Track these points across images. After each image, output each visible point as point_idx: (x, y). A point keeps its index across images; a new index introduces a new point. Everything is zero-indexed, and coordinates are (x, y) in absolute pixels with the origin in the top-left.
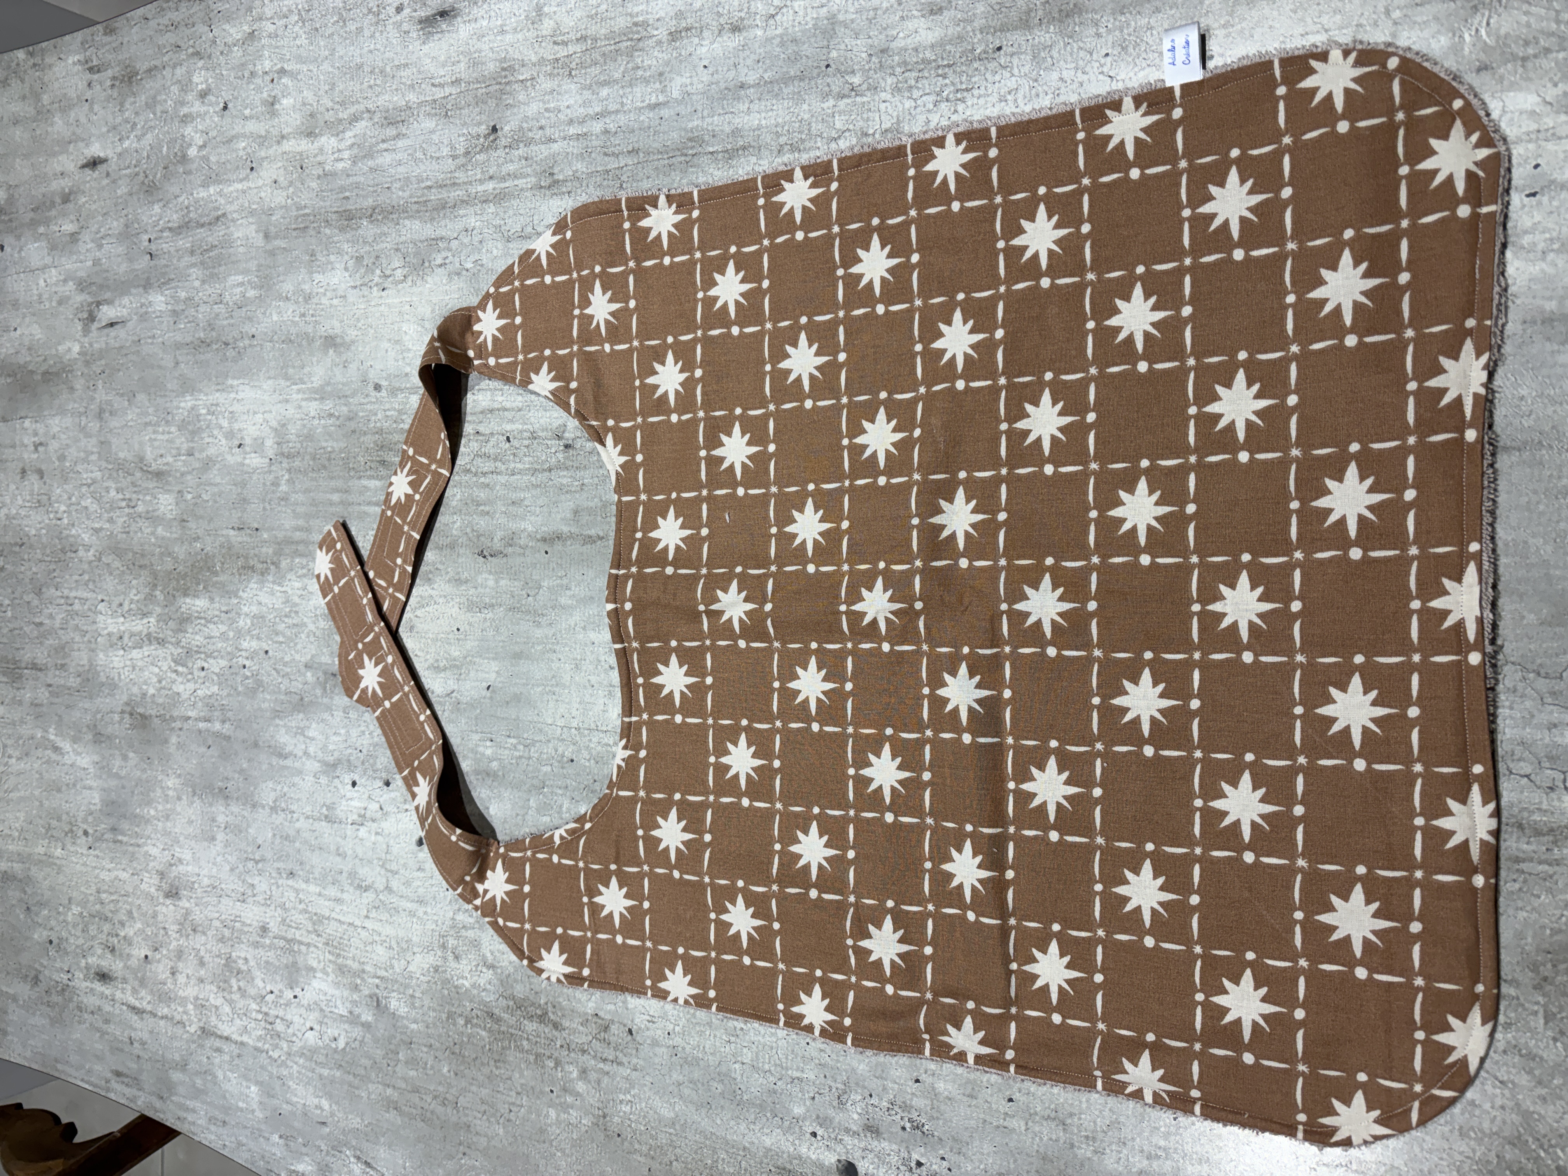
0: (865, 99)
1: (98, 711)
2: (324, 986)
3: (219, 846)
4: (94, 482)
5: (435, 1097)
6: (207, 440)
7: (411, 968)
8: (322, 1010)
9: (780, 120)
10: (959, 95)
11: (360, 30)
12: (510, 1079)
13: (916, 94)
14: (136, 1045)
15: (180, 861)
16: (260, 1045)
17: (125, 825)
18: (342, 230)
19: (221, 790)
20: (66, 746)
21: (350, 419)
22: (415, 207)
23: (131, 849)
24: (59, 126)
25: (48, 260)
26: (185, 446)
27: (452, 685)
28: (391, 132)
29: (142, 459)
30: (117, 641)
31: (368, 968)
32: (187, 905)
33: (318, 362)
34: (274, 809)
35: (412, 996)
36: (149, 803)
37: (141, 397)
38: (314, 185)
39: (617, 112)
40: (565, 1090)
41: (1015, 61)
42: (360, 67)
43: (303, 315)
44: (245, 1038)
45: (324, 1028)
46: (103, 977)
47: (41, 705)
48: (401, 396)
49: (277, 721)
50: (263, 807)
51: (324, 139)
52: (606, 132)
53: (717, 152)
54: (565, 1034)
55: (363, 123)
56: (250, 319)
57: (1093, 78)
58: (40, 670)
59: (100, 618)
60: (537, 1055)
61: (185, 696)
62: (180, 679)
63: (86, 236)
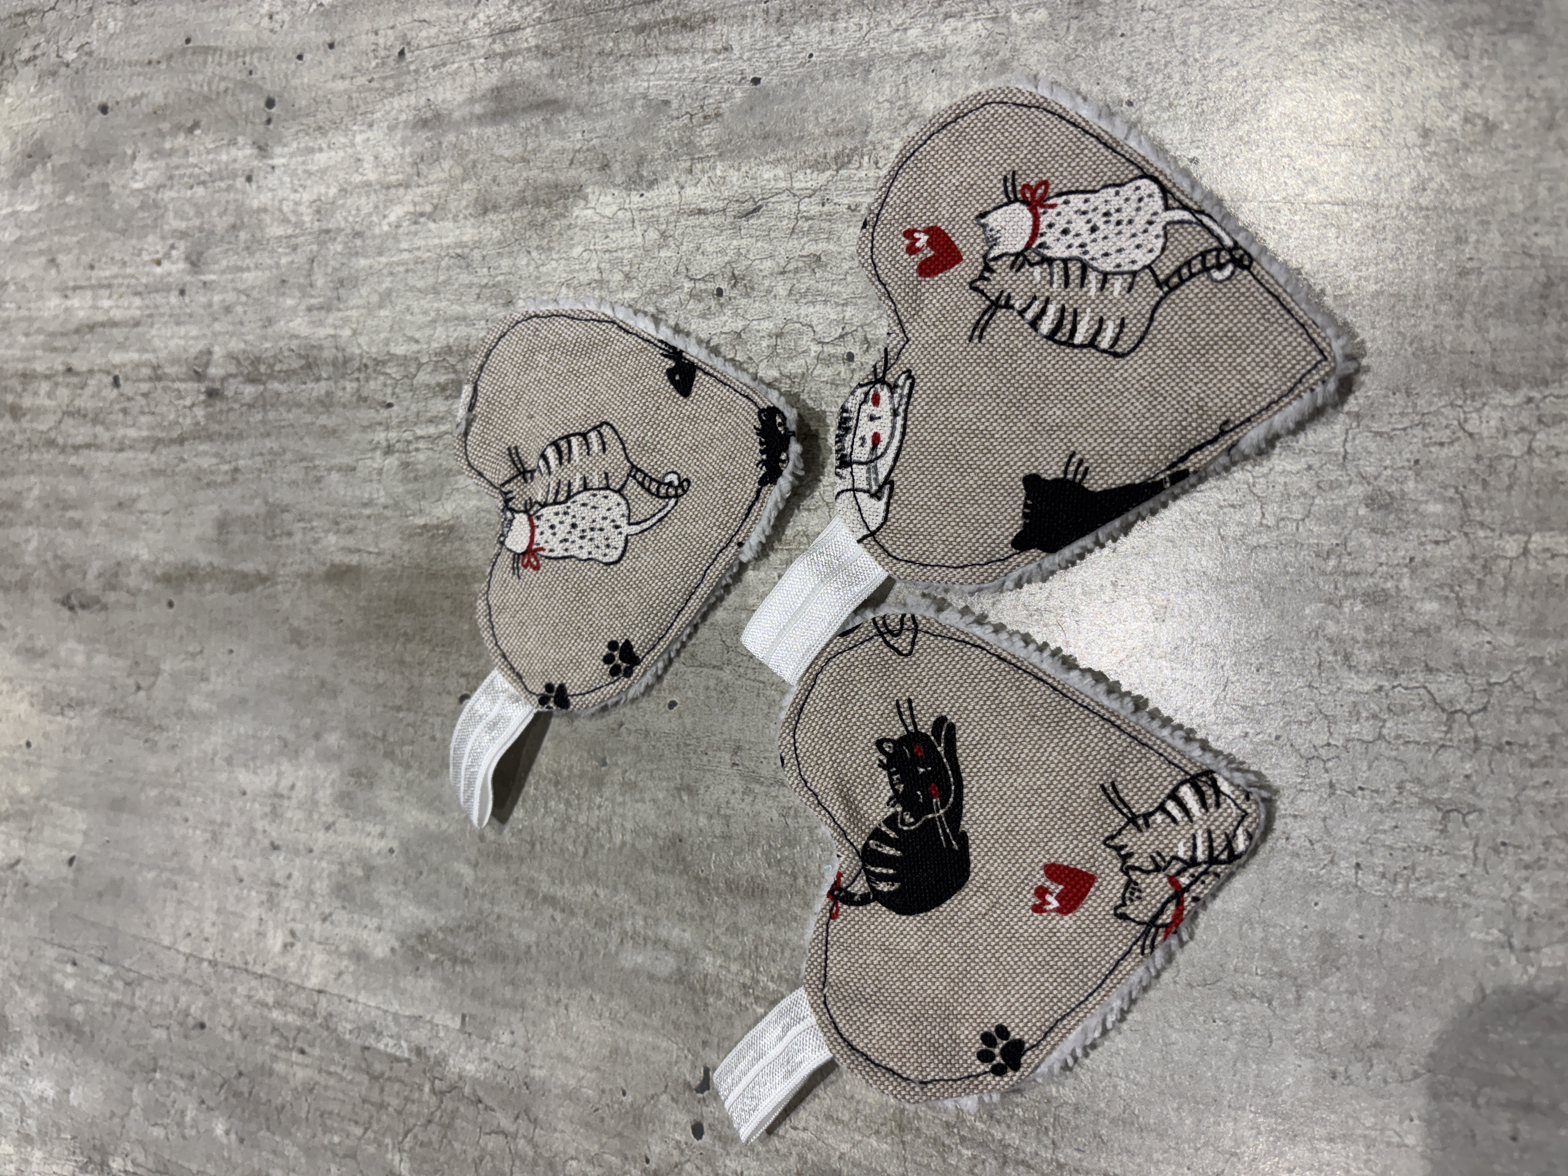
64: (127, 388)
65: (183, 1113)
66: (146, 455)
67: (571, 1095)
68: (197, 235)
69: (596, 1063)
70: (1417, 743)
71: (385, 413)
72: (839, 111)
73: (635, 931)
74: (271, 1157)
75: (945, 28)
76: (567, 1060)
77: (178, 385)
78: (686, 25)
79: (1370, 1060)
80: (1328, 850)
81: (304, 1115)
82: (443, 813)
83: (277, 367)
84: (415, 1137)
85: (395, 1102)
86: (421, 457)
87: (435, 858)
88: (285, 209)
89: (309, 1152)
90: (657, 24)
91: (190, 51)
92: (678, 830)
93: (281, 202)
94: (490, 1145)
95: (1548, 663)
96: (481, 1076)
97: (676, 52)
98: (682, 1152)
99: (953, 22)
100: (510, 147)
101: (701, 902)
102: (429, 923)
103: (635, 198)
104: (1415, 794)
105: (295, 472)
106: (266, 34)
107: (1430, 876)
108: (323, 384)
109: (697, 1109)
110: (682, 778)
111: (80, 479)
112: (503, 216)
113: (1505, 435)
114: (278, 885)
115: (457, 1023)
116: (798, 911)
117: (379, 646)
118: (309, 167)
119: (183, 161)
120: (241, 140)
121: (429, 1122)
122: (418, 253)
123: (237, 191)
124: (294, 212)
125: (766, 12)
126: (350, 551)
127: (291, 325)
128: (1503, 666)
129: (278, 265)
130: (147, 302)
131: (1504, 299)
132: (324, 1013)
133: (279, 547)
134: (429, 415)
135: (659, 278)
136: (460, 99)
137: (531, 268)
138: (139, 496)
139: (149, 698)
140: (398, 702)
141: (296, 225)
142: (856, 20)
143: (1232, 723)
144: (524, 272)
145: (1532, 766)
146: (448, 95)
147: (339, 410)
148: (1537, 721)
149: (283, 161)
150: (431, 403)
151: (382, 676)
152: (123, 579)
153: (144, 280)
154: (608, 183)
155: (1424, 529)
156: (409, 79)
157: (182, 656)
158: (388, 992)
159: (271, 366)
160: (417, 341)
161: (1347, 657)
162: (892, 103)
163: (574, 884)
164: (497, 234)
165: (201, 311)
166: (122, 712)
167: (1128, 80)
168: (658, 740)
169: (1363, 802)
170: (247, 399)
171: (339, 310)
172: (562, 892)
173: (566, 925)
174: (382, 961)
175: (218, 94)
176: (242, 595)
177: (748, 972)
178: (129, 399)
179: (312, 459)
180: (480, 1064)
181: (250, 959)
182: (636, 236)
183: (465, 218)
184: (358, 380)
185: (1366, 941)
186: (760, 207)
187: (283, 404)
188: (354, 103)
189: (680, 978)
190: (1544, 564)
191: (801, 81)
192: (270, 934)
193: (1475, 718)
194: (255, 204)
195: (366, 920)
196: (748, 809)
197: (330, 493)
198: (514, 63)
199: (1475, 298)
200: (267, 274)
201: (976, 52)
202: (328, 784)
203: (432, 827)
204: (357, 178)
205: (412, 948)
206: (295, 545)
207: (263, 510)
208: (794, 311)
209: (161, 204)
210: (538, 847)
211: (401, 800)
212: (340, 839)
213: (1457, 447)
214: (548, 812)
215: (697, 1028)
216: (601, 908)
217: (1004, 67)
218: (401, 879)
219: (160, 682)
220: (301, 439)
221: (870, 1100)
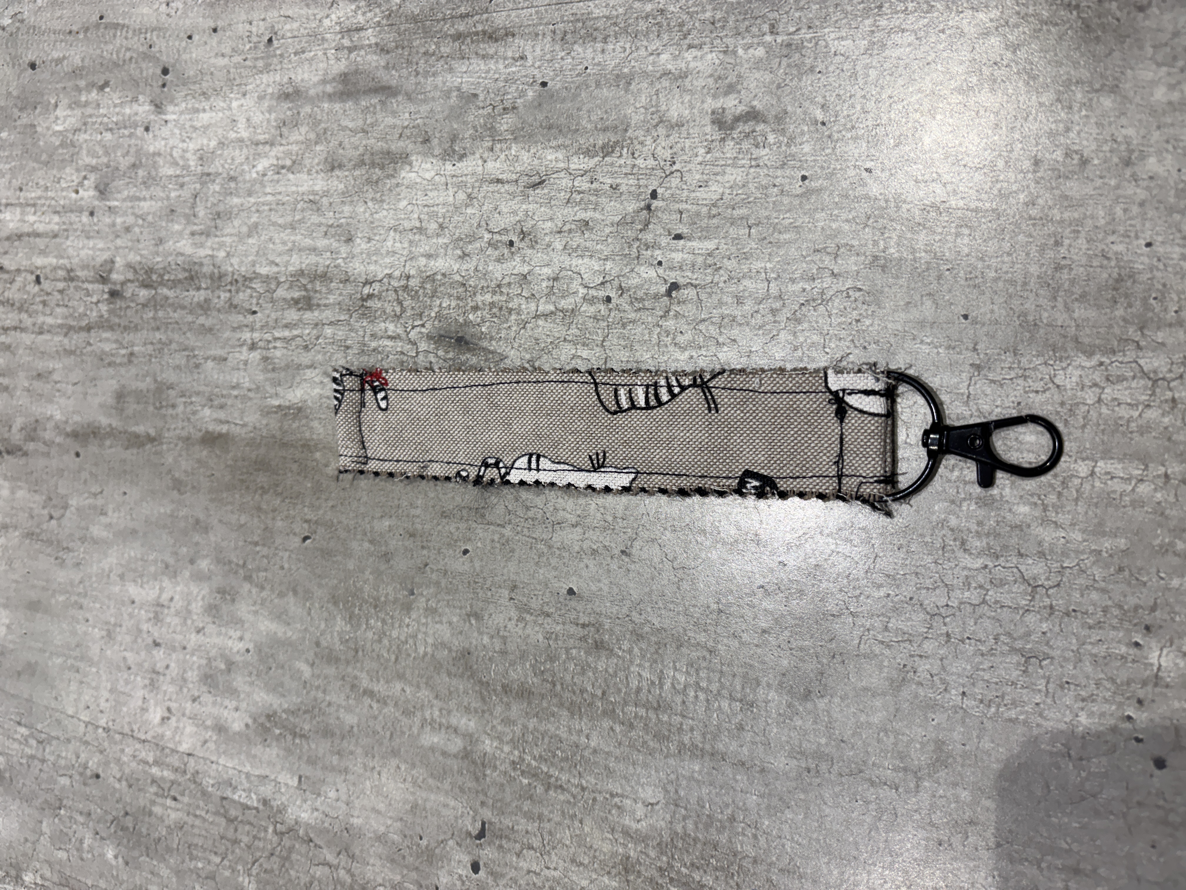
64: (46, 285)
65: (81, 842)
66: (60, 338)
67: (380, 838)
68: (105, 170)
69: (401, 815)
70: (1010, 607)
71: (250, 318)
72: (606, 112)
73: (432, 719)
74: (149, 876)
75: (689, 55)
76: (378, 812)
77: (86, 285)
78: (492, 36)
79: (966, 833)
80: (943, 681)
81: (175, 846)
82: (289, 624)
83: (166, 277)
84: (261, 865)
85: (245, 839)
86: (278, 353)
87: (282, 657)
88: (175, 154)
89: (178, 873)
90: (469, 34)
91: (102, 26)
92: (467, 646)
93: (172, 148)
94: (318, 873)
95: (1105, 554)
96: (312, 822)
97: (484, 57)
98: (463, 883)
99: (694, 52)
100: (353, 120)
101: (483, 699)
102: (275, 706)
103: (449, 166)
104: (1007, 644)
105: (179, 359)
106: (164, 17)
107: (1014, 703)
108: (202, 292)
109: (476, 851)
110: (471, 607)
111: (8, 353)
112: (347, 173)
113: (1082, 389)
114: (158, 673)
115: (295, 782)
116: (556, 710)
117: (241, 496)
118: (195, 123)
119: (96, 112)
120: (141, 98)
121: (272, 854)
122: (280, 197)
123: (137, 138)
124: (182, 157)
125: (554, 32)
126: (221, 422)
127: (178, 245)
128: (1073, 555)
129: (168, 198)
130: (64, 219)
131: (1087, 289)
132: (192, 771)
133: (165, 415)
134: (284, 321)
135: (465, 229)
136: (316, 79)
137: (367, 215)
138: (54, 369)
139: (59, 526)
140: (256, 538)
141: (183, 168)
142: (622, 44)
143: (879, 586)
144: (362, 218)
145: (1090, 628)
146: (306, 76)
147: (215, 313)
148: (1094, 596)
149: (174, 117)
150: (286, 312)
151: (243, 519)
152: (40, 433)
153: (62, 202)
154: (428, 153)
155: (1022, 452)
156: (275, 60)
157: (86, 495)
158: (243, 757)
159: (161, 276)
160: (277, 265)
161: (963, 543)
162: (646, 109)
163: (387, 682)
164: (341, 186)
165: (107, 230)
166: (38, 535)
167: (823, 106)
168: (454, 578)
169: (969, 648)
170: (142, 300)
171: (216, 236)
172: (379, 687)
173: (380, 712)
174: (239, 733)
175: (124, 61)
176: (135, 451)
177: (516, 753)
178: (48, 294)
179: (193, 350)
180: (312, 813)
181: (135, 728)
182: (448, 195)
183: (317, 172)
184: (230, 291)
185: (968, 747)
186: (544, 181)
187: (171, 305)
188: (232, 76)
189: (466, 755)
190: (1105, 483)
191: (577, 87)
192: (151, 710)
193: (1051, 591)
194: (151, 149)
195: (227, 702)
196: (520, 632)
197: (206, 377)
198: (358, 55)
199: (1066, 286)
200: (160, 204)
201: (711, 76)
202: (199, 598)
203: (280, 634)
204: (232, 135)
205: (262, 725)
206: (177, 415)
207: (153, 387)
208: (567, 262)
209: (77, 144)
210: (360, 653)
211: (256, 612)
212: (208, 640)
213: (1048, 394)
214: (369, 627)
215: (477, 792)
216: (407, 701)
217: (731, 89)
218: (255, 673)
219: (68, 514)
220: (184, 333)
221: (605, 850)
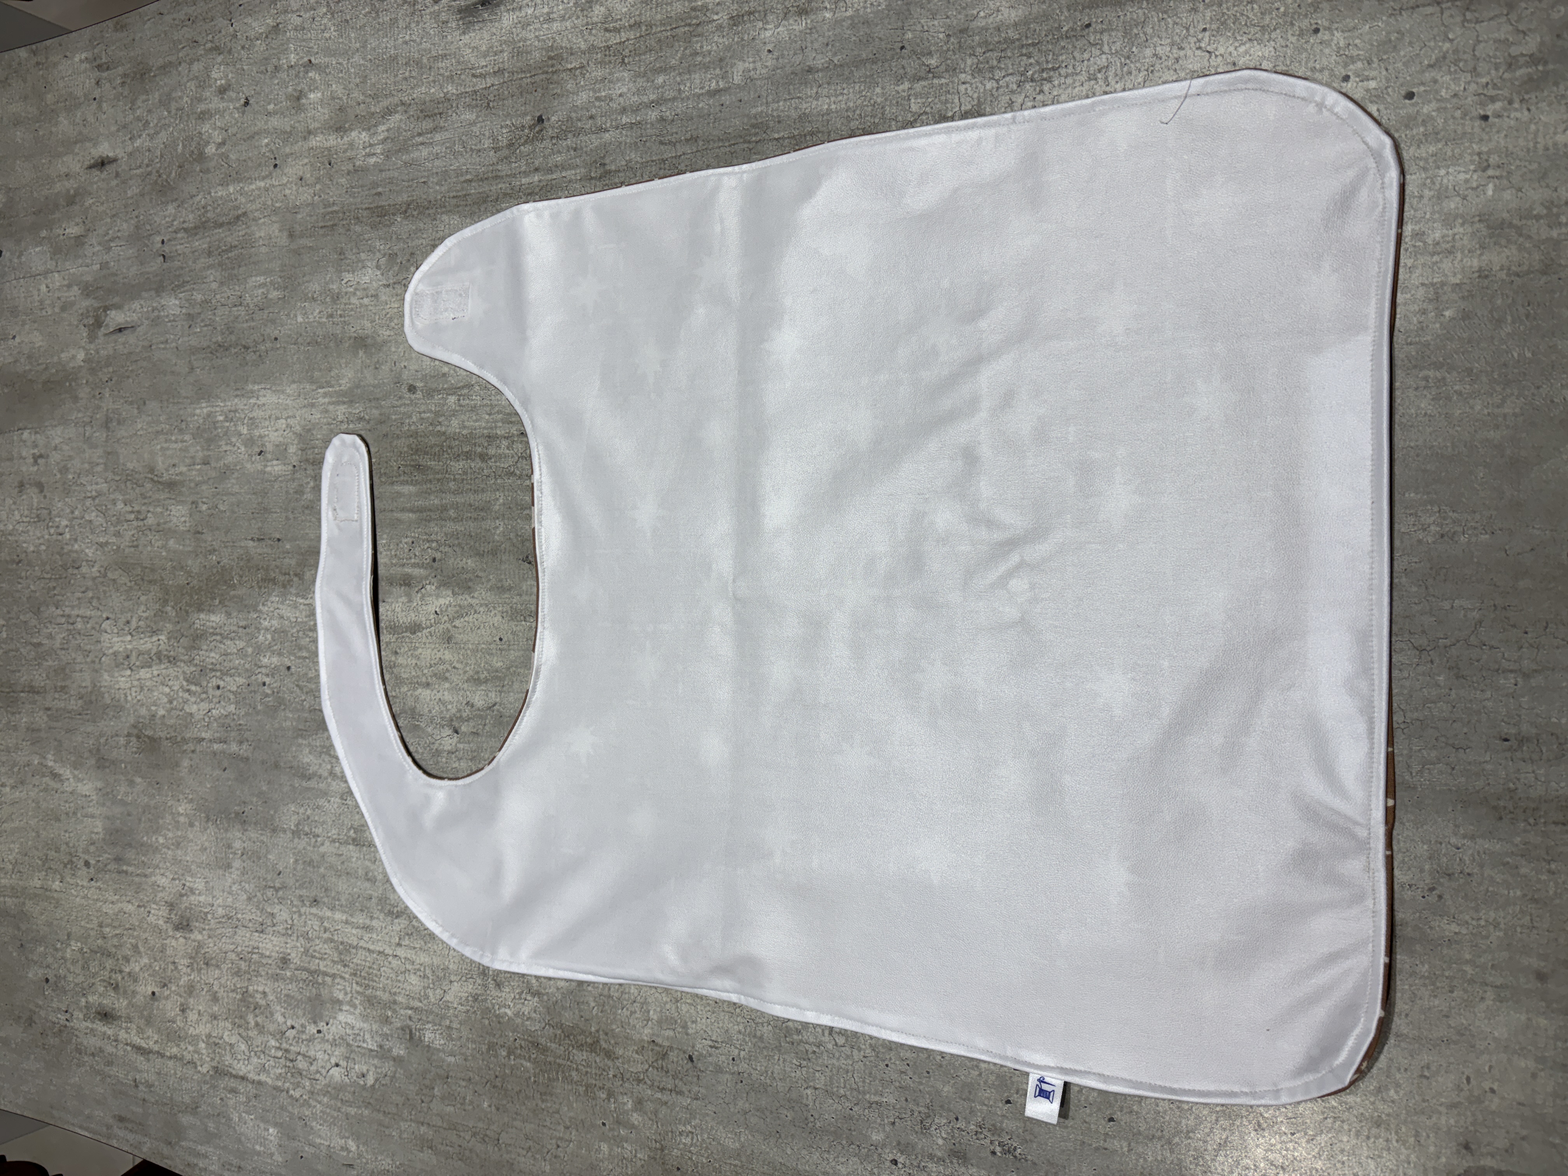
0: (943, 81)
1: (101, 735)
2: (350, 1019)
3: (235, 875)
4: (99, 494)
5: (474, 1135)
6: (225, 448)
7: (447, 998)
8: (348, 1045)
9: (851, 104)
10: (1045, 75)
11: (394, 21)
12: (558, 1112)
13: (998, 74)
14: (141, 1087)
15: (192, 891)
16: (280, 1084)
17: (130, 854)
18: (374, 227)
19: (237, 814)
20: (66, 772)
21: (382, 423)
22: (454, 202)
23: (137, 879)
24: (64, 125)
25: (51, 265)
26: (200, 454)
27: (493, 697)
28: (427, 124)
29: (152, 470)
30: (124, 661)
31: (400, 999)
32: (199, 937)
33: (347, 364)
34: (296, 833)
35: (449, 1028)
36: (157, 831)
37: (152, 405)
38: (343, 181)
39: (674, 99)
40: (618, 1122)
41: (1105, 38)
42: (394, 59)
43: (331, 316)
44: (263, 1078)
45: (351, 1064)
46: (106, 1016)
47: (39, 730)
48: (437, 397)
49: (300, 741)
50: (285, 831)
51: (354, 134)
52: (662, 119)
53: (783, 138)
54: (618, 1063)
55: (397, 116)
56: (273, 321)
57: (1189, 53)
58: (38, 693)
59: (105, 637)
60: (588, 1086)
61: (197, 717)
62: (193, 699)
63: (93, 239)
